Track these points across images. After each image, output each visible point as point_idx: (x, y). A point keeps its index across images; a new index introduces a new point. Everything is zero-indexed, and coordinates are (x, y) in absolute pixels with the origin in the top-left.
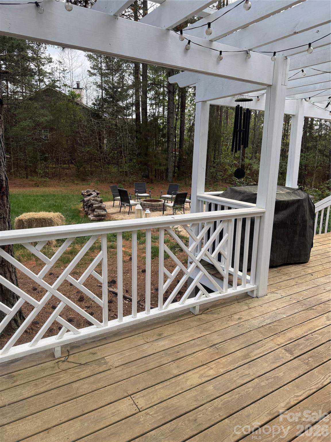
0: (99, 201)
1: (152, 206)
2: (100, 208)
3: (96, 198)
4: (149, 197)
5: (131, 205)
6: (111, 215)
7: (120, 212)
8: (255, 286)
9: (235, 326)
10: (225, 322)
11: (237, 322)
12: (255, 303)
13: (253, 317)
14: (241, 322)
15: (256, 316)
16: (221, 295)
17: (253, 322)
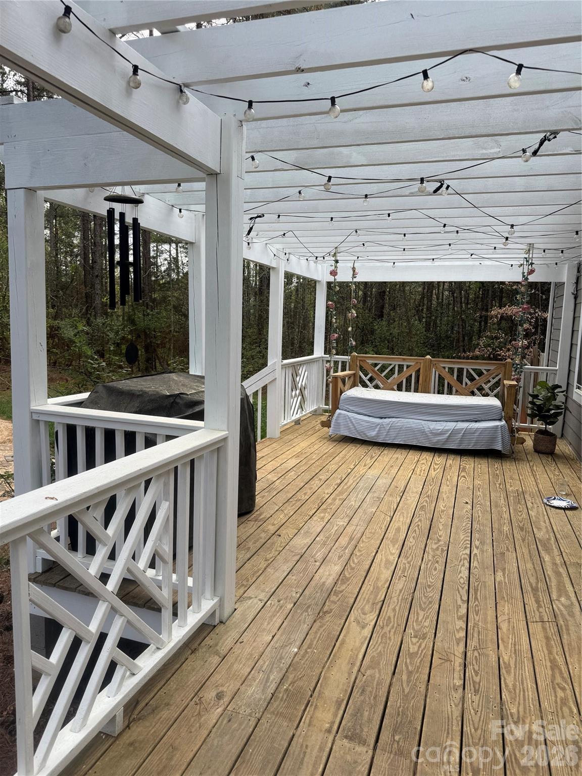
8: (216, 600)
9: (222, 722)
10: (196, 722)
11: (220, 710)
12: (226, 639)
13: (241, 678)
14: (226, 704)
15: (246, 674)
16: (163, 655)
17: (250, 692)
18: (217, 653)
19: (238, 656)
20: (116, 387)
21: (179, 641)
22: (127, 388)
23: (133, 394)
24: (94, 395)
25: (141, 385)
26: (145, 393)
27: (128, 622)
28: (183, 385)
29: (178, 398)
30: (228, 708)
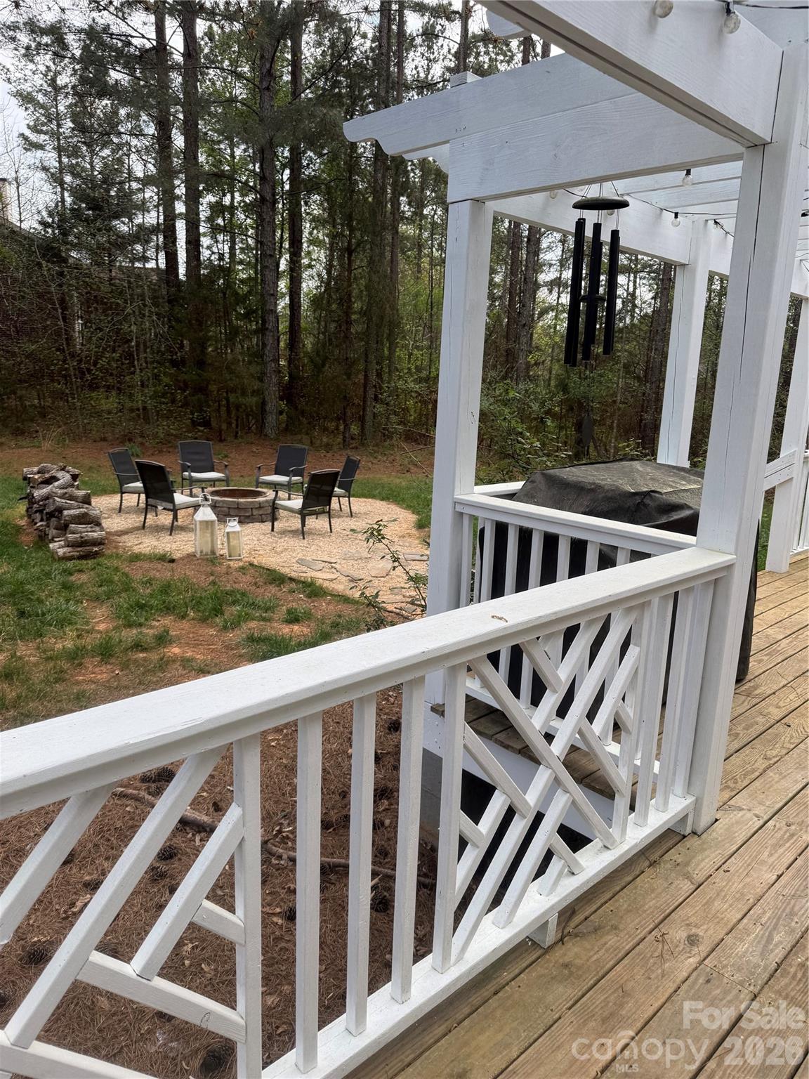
0: (80, 499)
1: (238, 507)
2: (85, 519)
3: (69, 490)
4: (223, 480)
5: (177, 508)
6: (119, 539)
7: (144, 527)
8: (690, 800)
9: (697, 979)
10: (656, 966)
11: (693, 961)
12: (703, 860)
13: (726, 924)
14: (703, 955)
15: (735, 921)
16: (613, 858)
17: (741, 948)
18: (688, 877)
19: (721, 891)
20: (559, 477)
21: (636, 845)
22: (574, 479)
23: (582, 487)
24: (529, 486)
25: (593, 476)
26: (599, 487)
27: (574, 802)
28: (652, 479)
29: (648, 497)
30: (706, 962)
